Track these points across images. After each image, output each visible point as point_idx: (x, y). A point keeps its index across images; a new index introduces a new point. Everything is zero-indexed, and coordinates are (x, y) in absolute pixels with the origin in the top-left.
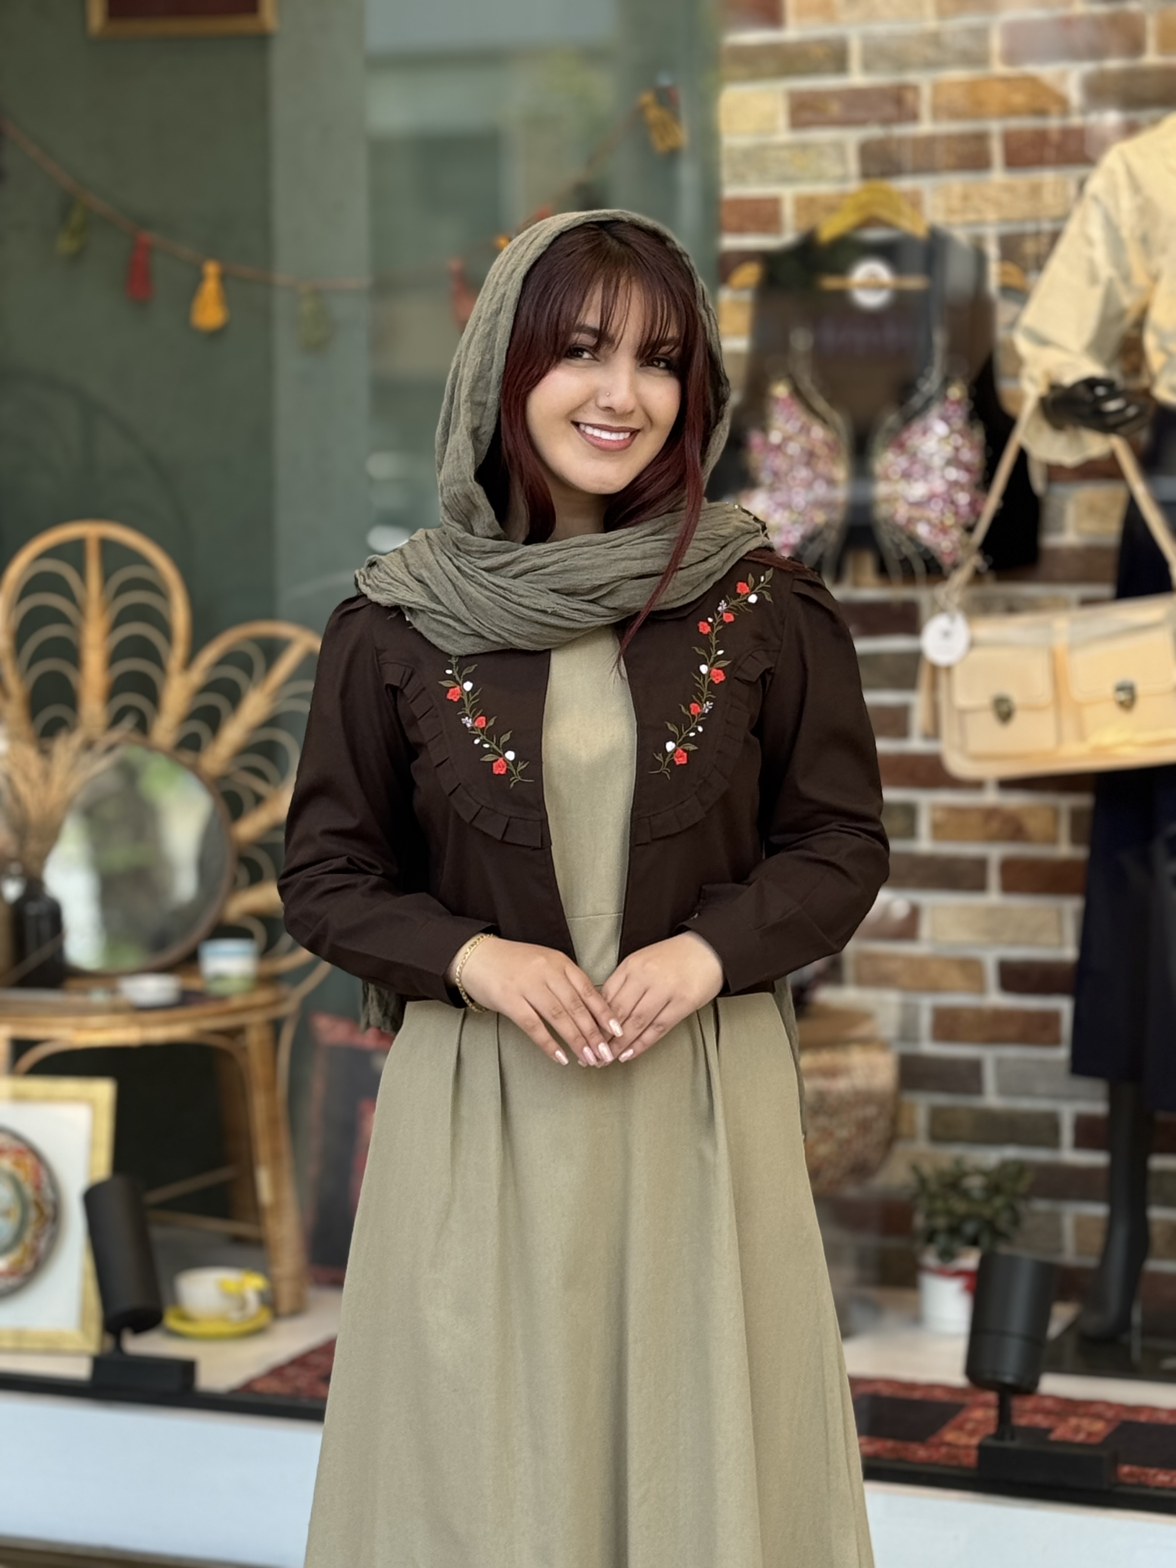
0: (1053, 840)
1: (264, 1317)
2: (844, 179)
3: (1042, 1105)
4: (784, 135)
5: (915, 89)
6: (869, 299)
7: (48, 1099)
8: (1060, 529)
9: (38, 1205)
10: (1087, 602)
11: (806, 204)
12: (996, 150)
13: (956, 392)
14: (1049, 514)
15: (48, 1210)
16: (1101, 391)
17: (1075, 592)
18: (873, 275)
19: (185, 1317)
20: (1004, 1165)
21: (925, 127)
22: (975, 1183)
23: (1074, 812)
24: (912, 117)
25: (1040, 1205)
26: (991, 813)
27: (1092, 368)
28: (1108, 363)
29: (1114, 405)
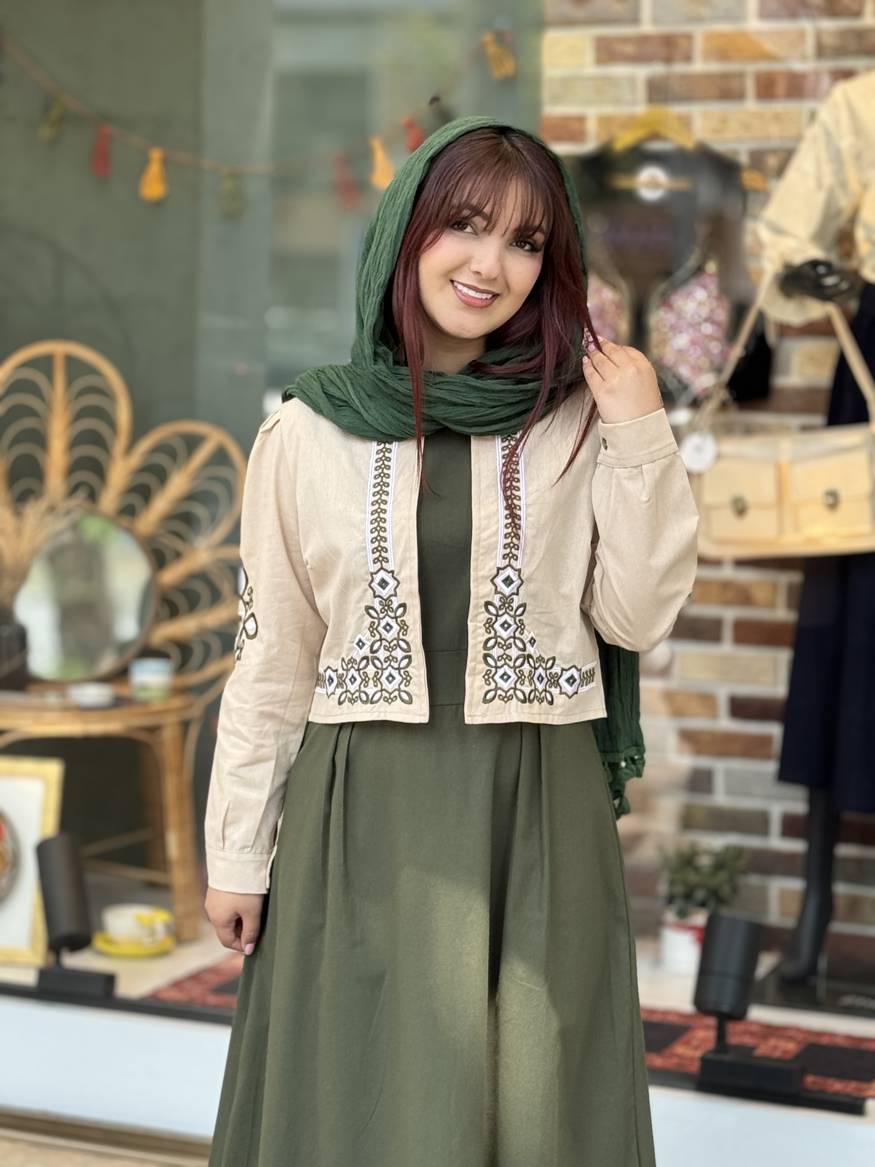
0: (772, 606)
1: (169, 943)
2: (634, 102)
3: (757, 804)
4: (591, 70)
5: (690, 37)
6: (650, 195)
7: (11, 774)
8: (788, 373)
10: (806, 429)
11: (605, 121)
12: (750, 86)
13: (711, 267)
14: (779, 361)
15: (10, 859)
16: (822, 270)
17: (795, 421)
18: (654, 177)
19: (110, 942)
20: (728, 849)
21: (698, 67)
22: (705, 861)
23: (791, 588)
24: (688, 58)
25: (754, 880)
26: (726, 585)
27: (815, 253)
28: (827, 249)
29: (830, 281)
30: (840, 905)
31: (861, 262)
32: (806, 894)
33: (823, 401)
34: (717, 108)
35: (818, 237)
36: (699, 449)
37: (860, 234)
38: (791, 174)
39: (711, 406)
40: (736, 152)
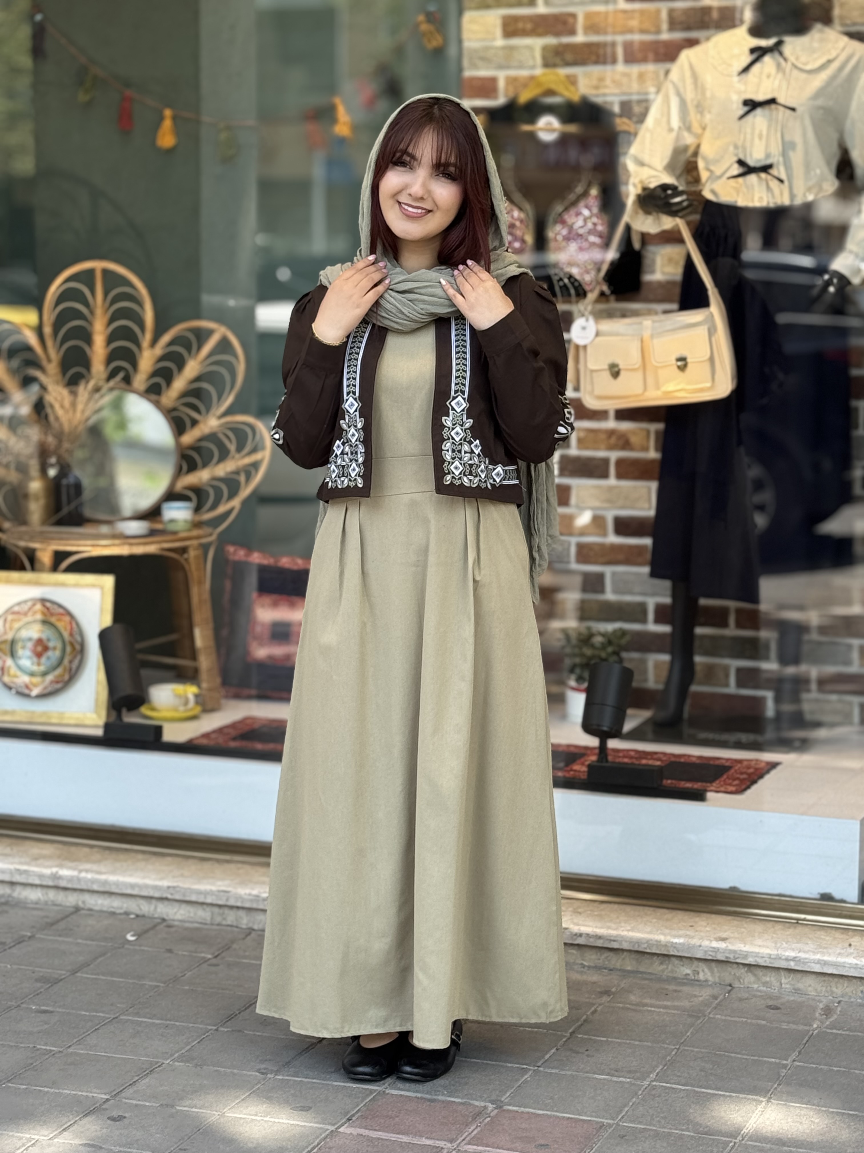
0: (646, 449)
1: (198, 709)
2: (533, 67)
3: (638, 599)
4: (500, 42)
5: (574, 16)
6: (547, 137)
7: (77, 585)
8: (653, 272)
9: (72, 644)
10: (666, 312)
11: (511, 81)
12: (620, 52)
13: (594, 192)
14: (647, 262)
15: (78, 647)
17: (660, 307)
18: (549, 124)
19: (153, 709)
20: (615, 631)
21: (580, 38)
22: (598, 640)
23: (657, 433)
24: (572, 32)
25: (635, 655)
26: (611, 433)
27: (668, 179)
28: (678, 178)
29: (677, 200)
30: (698, 669)
31: (704, 185)
32: (672, 662)
33: (677, 291)
34: (596, 70)
35: (670, 167)
36: (584, 328)
37: (701, 164)
38: (650, 120)
39: (592, 296)
40: (612, 103)
